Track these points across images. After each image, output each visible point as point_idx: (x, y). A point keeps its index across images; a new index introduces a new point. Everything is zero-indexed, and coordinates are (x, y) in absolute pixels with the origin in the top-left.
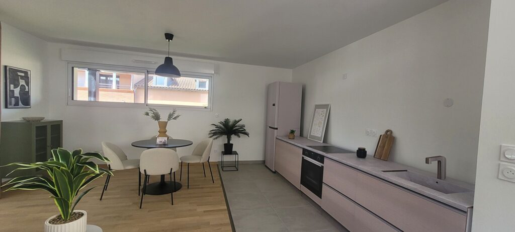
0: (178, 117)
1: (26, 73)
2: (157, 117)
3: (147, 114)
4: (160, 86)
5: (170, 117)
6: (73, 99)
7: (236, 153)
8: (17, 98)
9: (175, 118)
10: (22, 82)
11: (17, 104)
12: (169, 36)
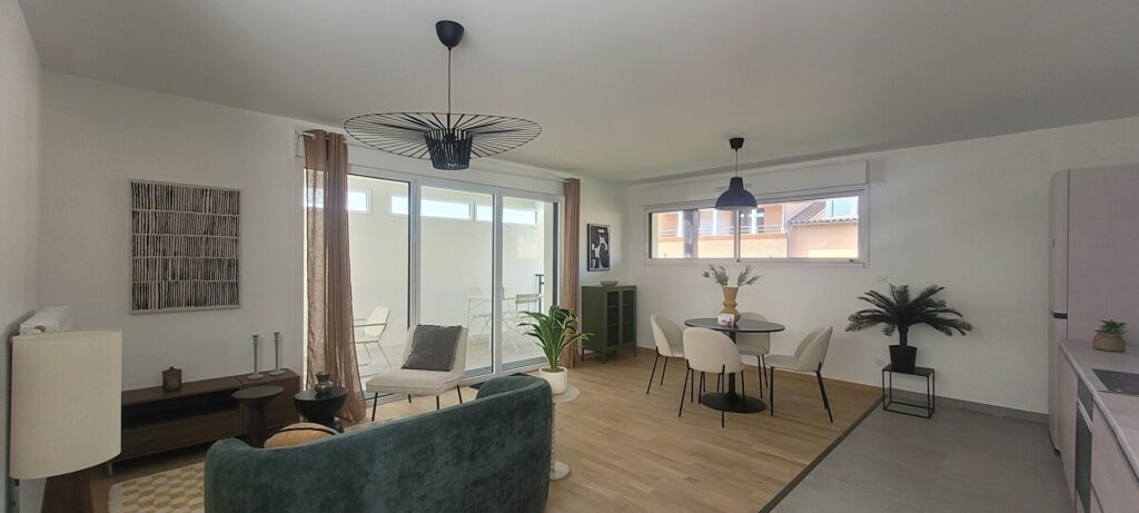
0: (754, 279)
1: (605, 229)
2: (722, 280)
3: (707, 275)
4: (841, 217)
5: (741, 279)
6: (650, 257)
7: (927, 373)
8: (597, 259)
9: (749, 283)
10: (602, 240)
11: (597, 266)
12: (737, 143)
